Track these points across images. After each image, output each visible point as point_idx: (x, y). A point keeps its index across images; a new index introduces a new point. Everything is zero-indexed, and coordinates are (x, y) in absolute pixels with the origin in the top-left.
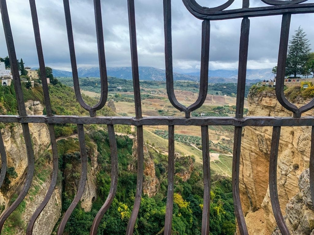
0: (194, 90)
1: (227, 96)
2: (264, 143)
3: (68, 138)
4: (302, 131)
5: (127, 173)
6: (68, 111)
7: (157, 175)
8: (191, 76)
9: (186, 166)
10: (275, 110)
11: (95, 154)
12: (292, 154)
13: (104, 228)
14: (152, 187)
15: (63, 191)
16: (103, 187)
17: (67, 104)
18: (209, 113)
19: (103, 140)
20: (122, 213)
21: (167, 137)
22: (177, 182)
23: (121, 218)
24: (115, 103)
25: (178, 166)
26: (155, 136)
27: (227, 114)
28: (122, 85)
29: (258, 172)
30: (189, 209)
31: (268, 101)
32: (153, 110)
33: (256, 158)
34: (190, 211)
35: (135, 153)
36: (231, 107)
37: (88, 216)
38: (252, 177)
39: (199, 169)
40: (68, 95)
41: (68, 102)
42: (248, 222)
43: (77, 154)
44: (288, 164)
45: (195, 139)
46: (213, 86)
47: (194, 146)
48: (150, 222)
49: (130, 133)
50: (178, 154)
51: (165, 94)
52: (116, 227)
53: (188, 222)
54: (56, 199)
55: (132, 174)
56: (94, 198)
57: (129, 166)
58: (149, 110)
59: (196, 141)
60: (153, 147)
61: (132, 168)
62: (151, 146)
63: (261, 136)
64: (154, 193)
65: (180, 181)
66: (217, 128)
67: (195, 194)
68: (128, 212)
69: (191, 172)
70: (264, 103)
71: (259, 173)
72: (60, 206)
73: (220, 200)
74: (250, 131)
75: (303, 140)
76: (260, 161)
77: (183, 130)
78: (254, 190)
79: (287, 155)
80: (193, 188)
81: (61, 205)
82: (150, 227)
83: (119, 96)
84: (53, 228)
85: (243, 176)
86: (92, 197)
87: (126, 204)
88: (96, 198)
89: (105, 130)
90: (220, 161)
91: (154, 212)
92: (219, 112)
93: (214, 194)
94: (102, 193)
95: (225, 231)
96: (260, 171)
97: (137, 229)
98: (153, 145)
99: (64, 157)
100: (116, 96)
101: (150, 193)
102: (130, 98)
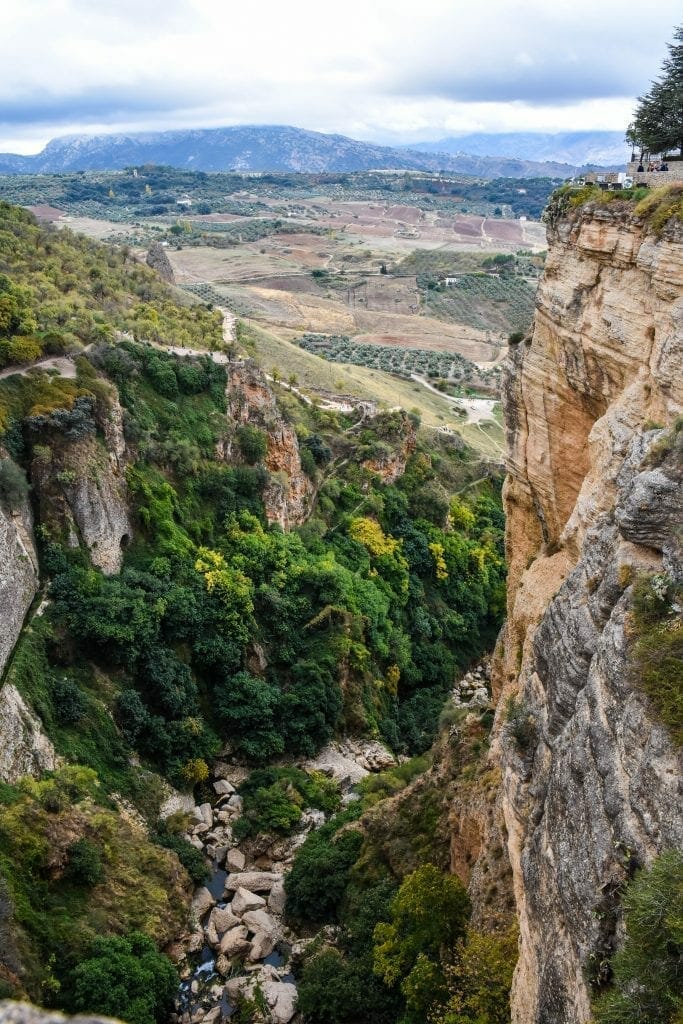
0: (427, 200)
1: (528, 219)
2: (580, 364)
3: (29, 371)
4: (673, 326)
5: (214, 465)
6: (21, 288)
7: (306, 469)
8: (419, 155)
9: (392, 441)
10: (614, 264)
11: (113, 414)
12: (644, 394)
13: (160, 615)
14: (292, 501)
15: (37, 521)
16: (147, 506)
17: (18, 263)
18: (472, 275)
19: (135, 372)
20: (208, 576)
21: (339, 355)
22: (366, 485)
23: (205, 589)
24: (171, 254)
25: (370, 441)
26: (299, 356)
27: (524, 278)
28: (192, 193)
29: (565, 447)
30: (400, 557)
31: (595, 236)
32: (295, 270)
33: (561, 409)
34: (403, 562)
35: (234, 409)
36: (537, 255)
37: (112, 585)
38: (547, 462)
39: (432, 448)
40: (17, 234)
41: (22, 259)
42: (532, 583)
43: (61, 418)
44: (632, 423)
45: (423, 360)
46: (487, 188)
47: (420, 380)
48: (288, 593)
49: (217, 349)
50: (369, 405)
51: (332, 217)
52: (195, 611)
53: (397, 590)
54: (18, 545)
55: (230, 468)
56: (124, 538)
57: (220, 447)
58: (281, 272)
59: (427, 365)
60: (294, 389)
61: (229, 453)
62: (287, 386)
63: (573, 343)
64: (299, 518)
65: (375, 483)
66: (494, 322)
67: (417, 518)
68: (224, 572)
69: (408, 456)
70: (583, 242)
71: (568, 452)
72: (33, 562)
73: (488, 531)
74: (546, 330)
75: (670, 353)
76: (571, 416)
77: (391, 333)
78: (553, 499)
79: (633, 398)
80: (412, 501)
81: (35, 561)
82: (288, 608)
83: (183, 229)
84: (22, 618)
85: (526, 461)
86: (118, 536)
87: (216, 552)
88: (131, 537)
89: (137, 341)
90: (496, 422)
91: (297, 568)
92: (501, 272)
93: (472, 516)
94: (148, 523)
95: (496, 609)
96: (570, 446)
97: (253, 613)
98: (293, 382)
99: (24, 428)
100: (176, 231)
101: (285, 520)
102: (219, 235)
